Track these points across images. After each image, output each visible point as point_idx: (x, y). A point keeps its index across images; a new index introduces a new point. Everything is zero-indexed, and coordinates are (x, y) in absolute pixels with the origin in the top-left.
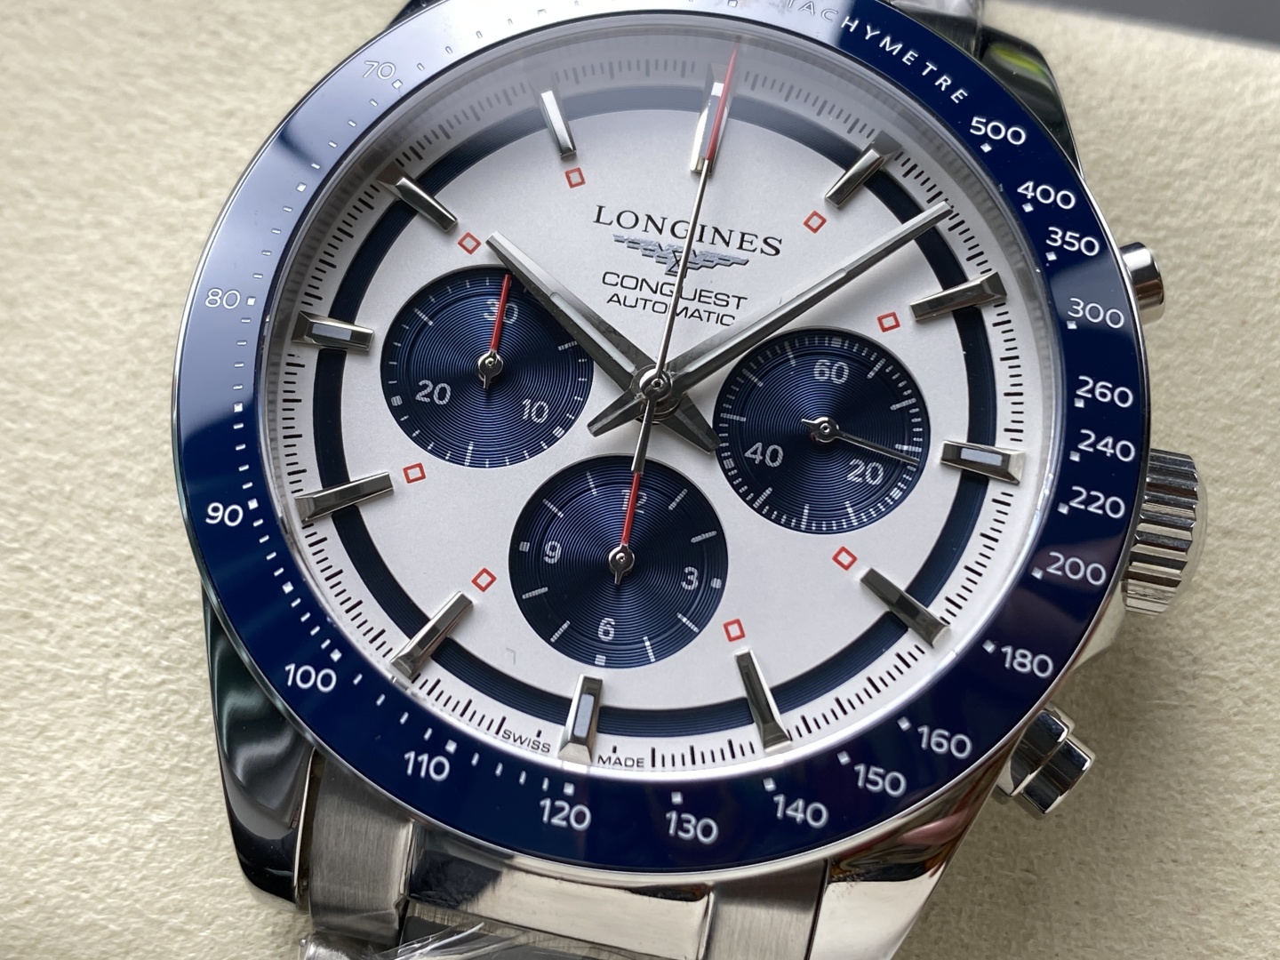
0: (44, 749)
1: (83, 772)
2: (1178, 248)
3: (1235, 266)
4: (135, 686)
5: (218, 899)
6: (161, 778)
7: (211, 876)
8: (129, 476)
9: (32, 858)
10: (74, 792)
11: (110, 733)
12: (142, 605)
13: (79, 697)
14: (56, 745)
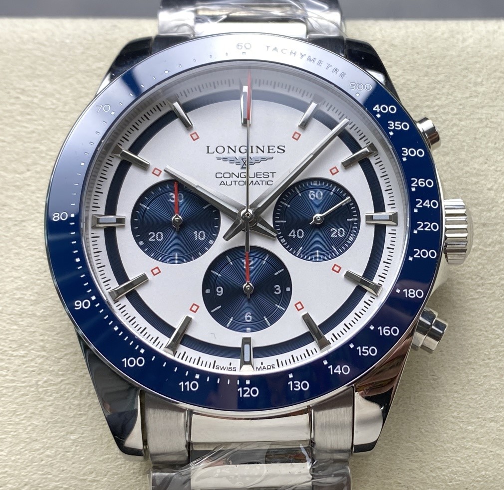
0: (18, 420)
1: (37, 426)
2: (444, 113)
3: (467, 116)
4: (50, 385)
5: (107, 464)
6: (71, 420)
7: (102, 456)
8: (26, 298)
9: (23, 466)
10: (34, 435)
11: (44, 407)
12: (45, 351)
13: (28, 395)
14: (22, 417)
